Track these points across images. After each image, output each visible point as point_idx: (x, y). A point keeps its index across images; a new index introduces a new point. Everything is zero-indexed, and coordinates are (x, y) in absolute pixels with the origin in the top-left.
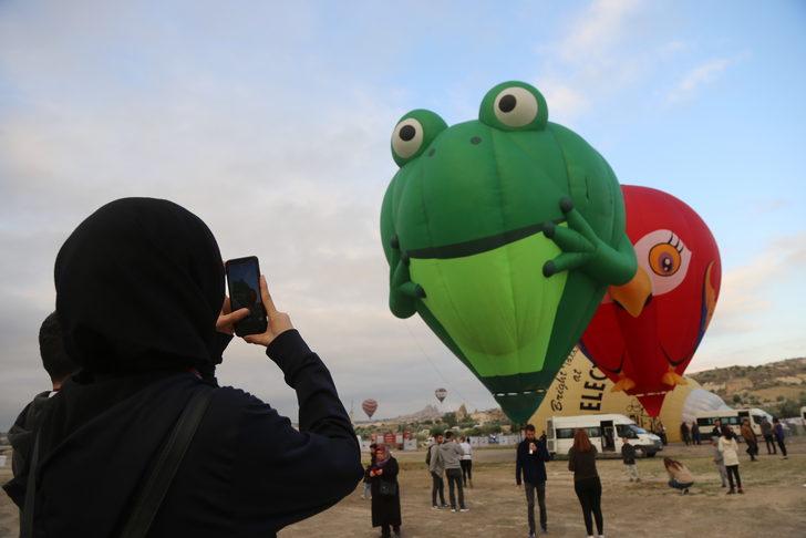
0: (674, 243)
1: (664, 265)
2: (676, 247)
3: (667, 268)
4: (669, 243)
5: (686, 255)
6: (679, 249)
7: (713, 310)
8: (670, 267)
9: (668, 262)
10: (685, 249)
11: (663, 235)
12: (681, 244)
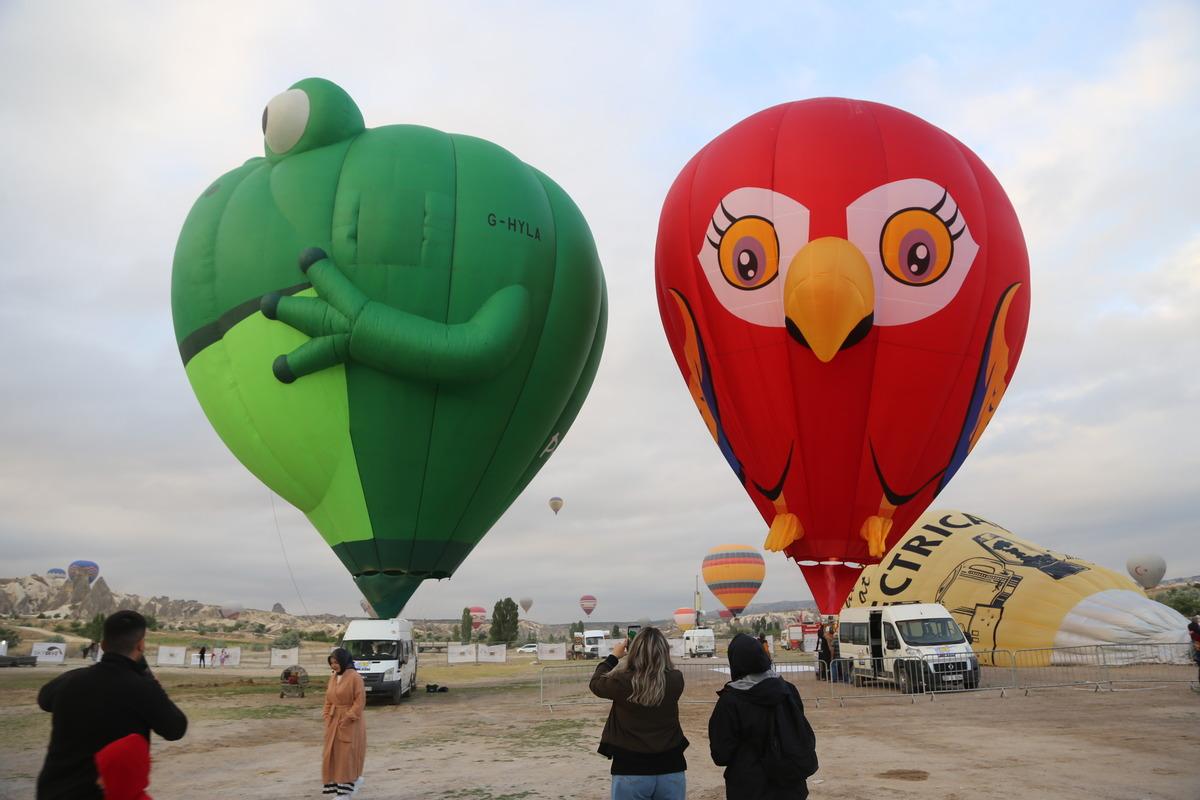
0: (946, 213)
1: (912, 258)
2: (948, 224)
3: (917, 267)
4: (934, 211)
5: (967, 250)
6: (954, 229)
7: (998, 395)
8: (924, 265)
9: (921, 253)
10: (967, 232)
11: (922, 192)
12: (960, 222)
